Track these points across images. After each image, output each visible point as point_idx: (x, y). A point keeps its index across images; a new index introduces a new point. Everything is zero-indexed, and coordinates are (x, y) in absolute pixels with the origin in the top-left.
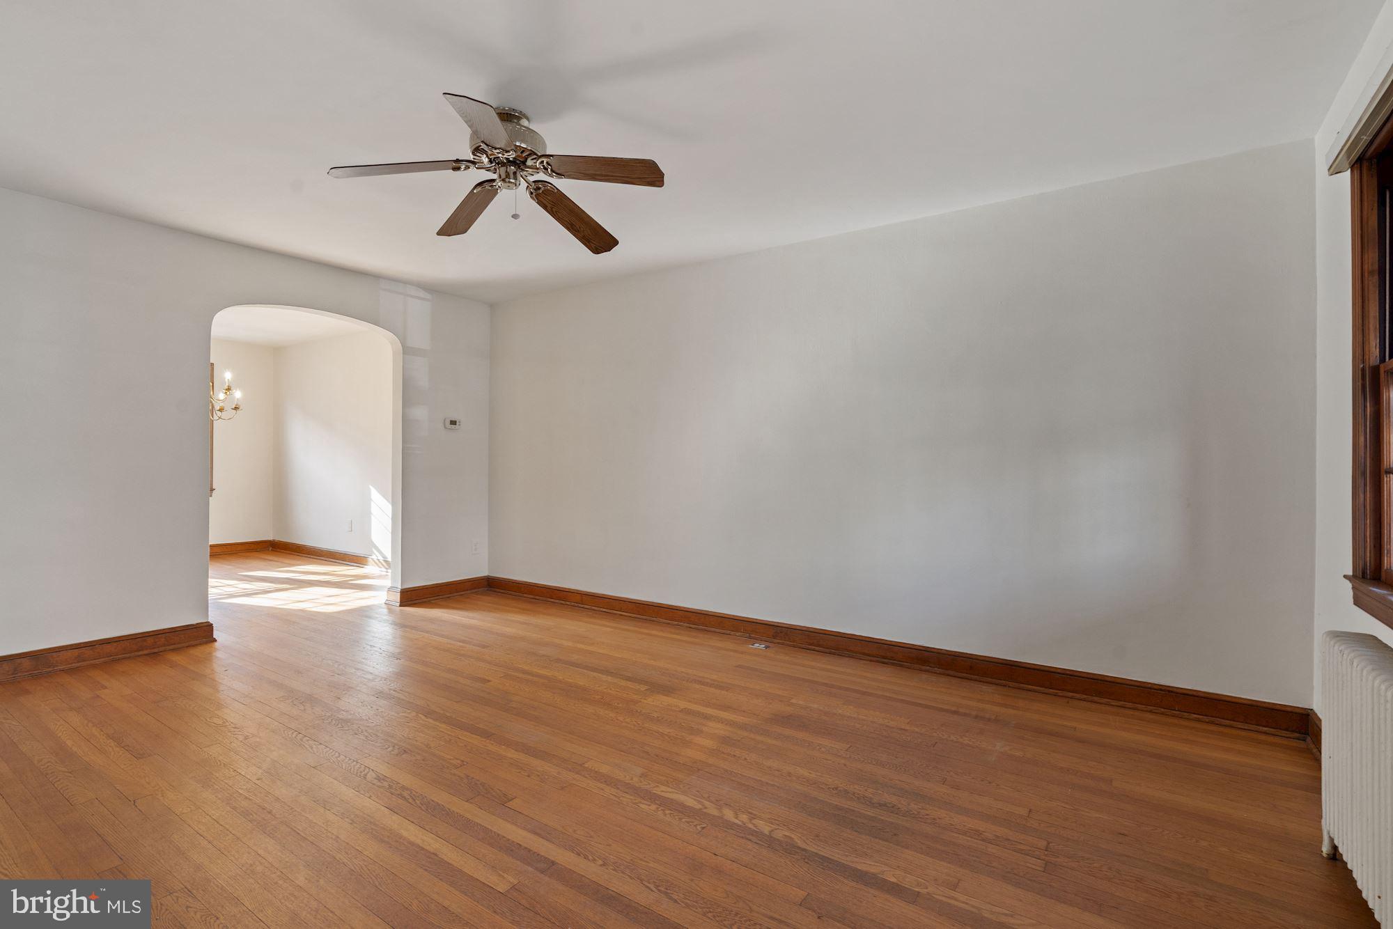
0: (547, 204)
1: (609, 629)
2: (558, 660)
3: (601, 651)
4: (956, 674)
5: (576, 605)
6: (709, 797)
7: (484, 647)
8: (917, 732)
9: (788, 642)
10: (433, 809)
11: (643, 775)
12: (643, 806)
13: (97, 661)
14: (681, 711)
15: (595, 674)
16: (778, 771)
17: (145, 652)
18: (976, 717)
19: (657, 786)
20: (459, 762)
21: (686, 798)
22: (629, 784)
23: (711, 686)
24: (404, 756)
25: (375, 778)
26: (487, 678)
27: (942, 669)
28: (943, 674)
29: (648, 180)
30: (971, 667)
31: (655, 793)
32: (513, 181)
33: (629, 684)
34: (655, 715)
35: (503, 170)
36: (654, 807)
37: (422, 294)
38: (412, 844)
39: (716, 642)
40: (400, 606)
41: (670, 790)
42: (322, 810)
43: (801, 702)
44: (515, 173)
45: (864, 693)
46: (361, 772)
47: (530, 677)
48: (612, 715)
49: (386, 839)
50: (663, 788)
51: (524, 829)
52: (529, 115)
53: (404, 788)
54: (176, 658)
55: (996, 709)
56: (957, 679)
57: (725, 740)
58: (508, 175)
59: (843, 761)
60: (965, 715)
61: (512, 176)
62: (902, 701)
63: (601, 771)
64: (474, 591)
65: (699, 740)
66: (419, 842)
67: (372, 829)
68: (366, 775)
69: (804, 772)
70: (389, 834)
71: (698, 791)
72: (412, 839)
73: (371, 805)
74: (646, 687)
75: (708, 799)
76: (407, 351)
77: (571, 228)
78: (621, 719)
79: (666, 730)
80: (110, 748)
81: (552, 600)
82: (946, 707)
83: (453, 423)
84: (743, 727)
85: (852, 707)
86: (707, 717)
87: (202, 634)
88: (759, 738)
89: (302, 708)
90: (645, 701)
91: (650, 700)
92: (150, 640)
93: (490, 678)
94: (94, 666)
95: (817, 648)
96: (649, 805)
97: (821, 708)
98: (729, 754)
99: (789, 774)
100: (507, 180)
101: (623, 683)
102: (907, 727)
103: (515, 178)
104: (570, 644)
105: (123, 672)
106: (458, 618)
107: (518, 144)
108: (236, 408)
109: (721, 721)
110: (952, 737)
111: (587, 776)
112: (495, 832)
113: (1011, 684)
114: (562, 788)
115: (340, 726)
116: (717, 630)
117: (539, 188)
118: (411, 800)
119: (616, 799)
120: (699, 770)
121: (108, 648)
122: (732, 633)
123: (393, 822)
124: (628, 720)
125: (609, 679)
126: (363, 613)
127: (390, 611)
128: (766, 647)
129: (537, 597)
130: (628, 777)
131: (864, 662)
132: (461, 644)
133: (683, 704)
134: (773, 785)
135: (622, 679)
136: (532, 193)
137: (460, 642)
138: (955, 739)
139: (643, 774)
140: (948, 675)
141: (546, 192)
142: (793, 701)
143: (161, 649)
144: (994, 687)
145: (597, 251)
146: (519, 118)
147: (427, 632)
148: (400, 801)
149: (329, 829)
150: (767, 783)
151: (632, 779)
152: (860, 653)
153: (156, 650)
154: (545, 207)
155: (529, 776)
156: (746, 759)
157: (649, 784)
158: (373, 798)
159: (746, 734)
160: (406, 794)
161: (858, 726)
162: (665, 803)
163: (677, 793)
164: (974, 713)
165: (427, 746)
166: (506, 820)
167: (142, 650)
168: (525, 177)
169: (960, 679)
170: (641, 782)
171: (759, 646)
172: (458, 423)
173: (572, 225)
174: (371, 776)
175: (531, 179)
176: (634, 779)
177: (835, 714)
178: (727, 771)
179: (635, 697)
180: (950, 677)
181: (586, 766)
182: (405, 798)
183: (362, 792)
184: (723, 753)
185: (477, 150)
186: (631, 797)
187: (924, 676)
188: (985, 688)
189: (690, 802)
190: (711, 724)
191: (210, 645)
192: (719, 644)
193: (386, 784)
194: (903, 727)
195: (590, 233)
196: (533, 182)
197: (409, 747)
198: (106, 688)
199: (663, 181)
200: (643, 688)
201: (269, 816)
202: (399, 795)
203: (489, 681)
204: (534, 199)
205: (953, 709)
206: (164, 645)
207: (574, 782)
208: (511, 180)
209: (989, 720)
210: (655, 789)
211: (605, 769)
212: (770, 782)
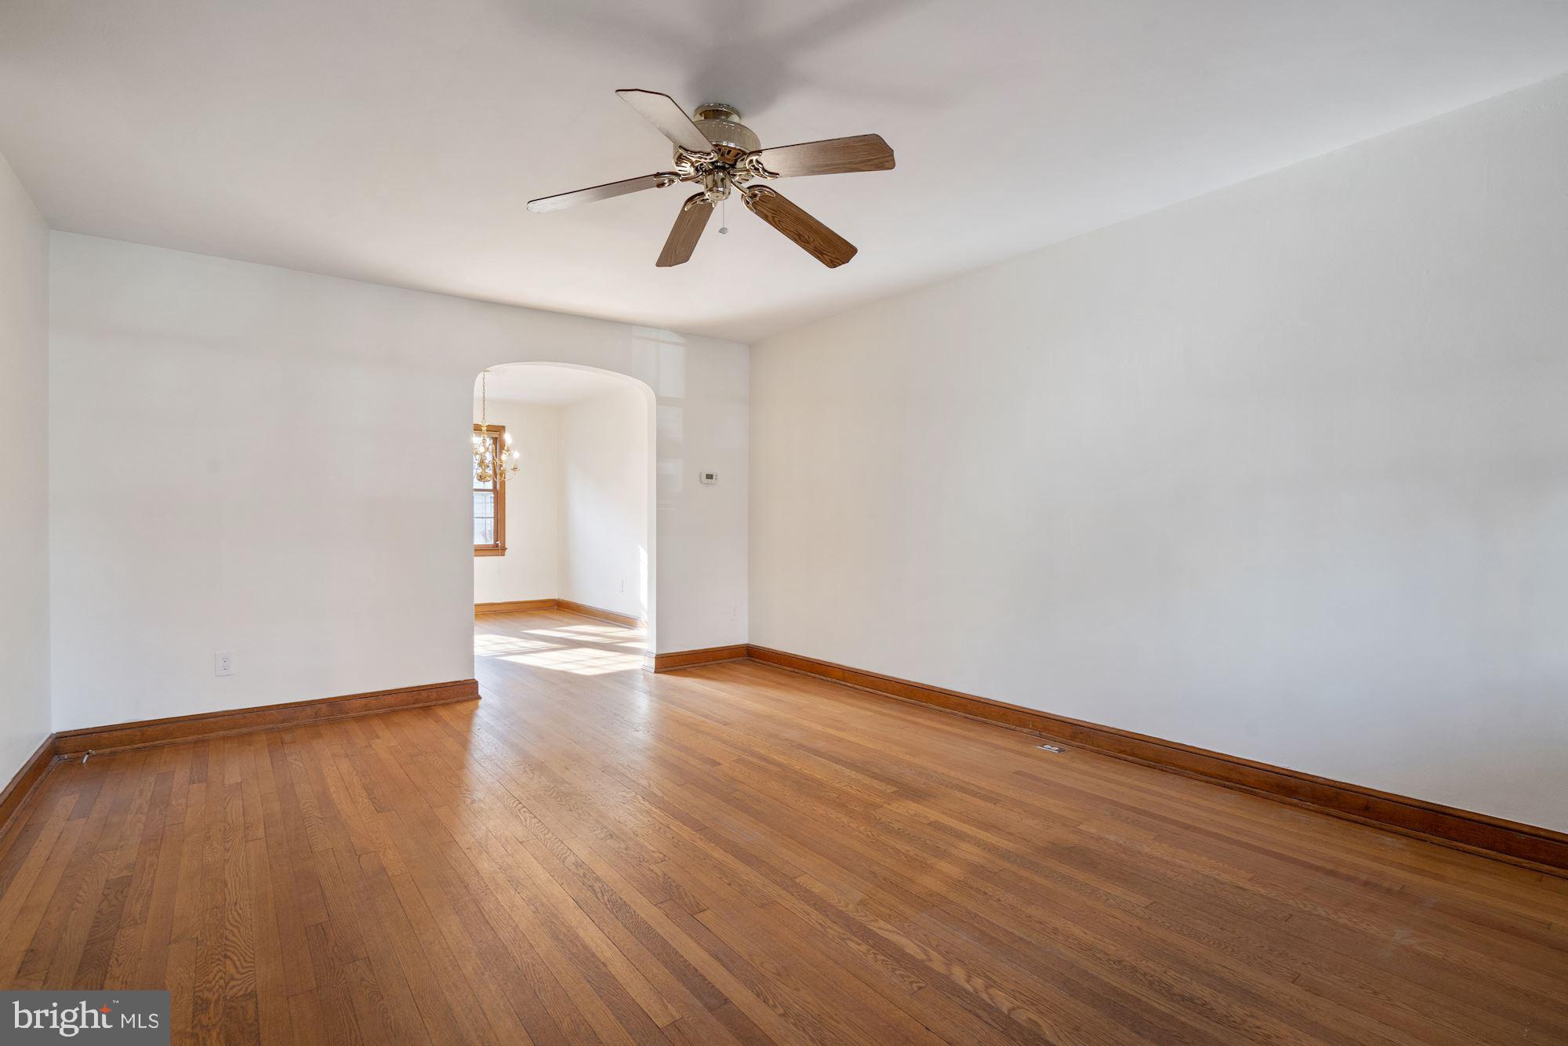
0: (768, 214)
1: (869, 713)
2: (801, 746)
3: (853, 739)
4: (1343, 814)
5: (838, 681)
6: (937, 946)
7: (726, 724)
8: (1262, 895)
9: (1090, 747)
10: (618, 907)
11: (862, 903)
12: (851, 944)
13: (380, 711)
14: (930, 824)
15: (838, 767)
16: (1041, 923)
17: (421, 705)
18: (1366, 884)
19: (876, 921)
20: (661, 856)
21: (909, 942)
22: (842, 911)
23: (974, 794)
24: (609, 841)
25: (573, 864)
26: (718, 760)
27: (1318, 804)
28: (1322, 813)
29: (876, 161)
30: (1367, 808)
31: (870, 929)
32: (721, 189)
33: (875, 784)
34: (896, 826)
35: (710, 178)
36: (864, 948)
37: (675, 338)
38: (586, 947)
39: (996, 739)
40: (655, 672)
41: (889, 927)
42: (512, 892)
43: (1093, 830)
44: (722, 180)
45: (1187, 827)
46: (562, 854)
47: (763, 764)
48: (845, 820)
49: (561, 937)
50: (882, 923)
51: (707, 950)
52: (738, 107)
53: (598, 879)
54: (443, 713)
55: (1404, 875)
56: (1342, 822)
57: (977, 870)
58: (715, 184)
59: (1137, 923)
60: (1348, 878)
61: (720, 183)
62: (1247, 846)
63: (813, 890)
64: (731, 660)
65: (944, 866)
66: (592, 945)
67: (552, 922)
68: (565, 858)
69: (1077, 931)
70: (565, 931)
71: (925, 935)
72: (588, 941)
73: (559, 894)
74: (895, 789)
75: (936, 948)
76: (661, 401)
77: (799, 239)
78: (854, 825)
79: (903, 847)
80: (361, 799)
81: (813, 675)
82: (1320, 863)
83: (710, 477)
84: (1005, 855)
85: (1164, 845)
86: (960, 836)
87: (466, 691)
88: (1024, 873)
89: (531, 775)
90: (888, 806)
91: (894, 806)
92: (424, 694)
93: (721, 761)
94: (377, 715)
95: (1130, 758)
96: (859, 945)
97: (1121, 842)
98: (978, 890)
99: (1055, 930)
100: (715, 189)
101: (867, 781)
102: (1247, 886)
103: (724, 186)
104: (820, 728)
105: (397, 723)
106: (709, 689)
107: (724, 144)
108: (515, 469)
109: (977, 843)
110: (1321, 911)
111: (794, 894)
112: (674, 949)
113: (1437, 839)
114: (762, 906)
115: (559, 799)
116: (1002, 724)
117: (755, 195)
118: (600, 895)
119: (821, 929)
120: (934, 906)
121: (389, 699)
122: (1019, 728)
123: (575, 917)
124: (862, 829)
125: (853, 774)
126: (622, 678)
127: (646, 678)
128: (1060, 751)
129: (797, 671)
130: (843, 902)
131: (1196, 782)
132: (703, 719)
133: (934, 815)
134: (1029, 943)
135: (869, 776)
136: (748, 203)
137: (703, 716)
138: (1323, 914)
139: (861, 901)
140: (1328, 814)
141: (765, 199)
142: (1082, 827)
143: (434, 703)
144: (1404, 840)
145: (833, 264)
146: (727, 114)
147: (673, 704)
148: (589, 894)
149: (513, 916)
150: (1021, 939)
151: (847, 906)
152: (1194, 771)
153: (429, 704)
154: (766, 218)
155: (729, 884)
156: (999, 900)
157: (866, 916)
158: (565, 886)
159: (1007, 865)
160: (597, 886)
161: (1170, 874)
162: (879, 944)
163: (900, 934)
164: (1364, 877)
165: (634, 833)
166: (690, 936)
167: (418, 703)
168: (737, 184)
169: (1346, 822)
170: (857, 911)
171: (1051, 748)
172: (714, 477)
173: (800, 236)
174: (572, 859)
175: (746, 185)
176: (850, 907)
177: (1140, 853)
178: (969, 913)
179: (878, 800)
180: (1331, 818)
181: (797, 880)
182: (594, 890)
183: (556, 877)
184: (971, 887)
185: (680, 159)
186: (840, 930)
187: (1288, 812)
188: (1388, 840)
189: (912, 948)
190: (965, 846)
191: (474, 702)
192: (999, 742)
193: (581, 872)
194: (1241, 885)
195: (822, 243)
196: (748, 188)
197: (616, 832)
198: (379, 738)
199: (893, 160)
200: (890, 789)
201: (464, 891)
202: (590, 886)
203: (720, 764)
204: (752, 210)
205: (1330, 866)
206: (436, 700)
207: (779, 900)
208: (719, 189)
209: (1389, 891)
210: (873, 923)
211: (817, 888)
212: (1025, 937)
